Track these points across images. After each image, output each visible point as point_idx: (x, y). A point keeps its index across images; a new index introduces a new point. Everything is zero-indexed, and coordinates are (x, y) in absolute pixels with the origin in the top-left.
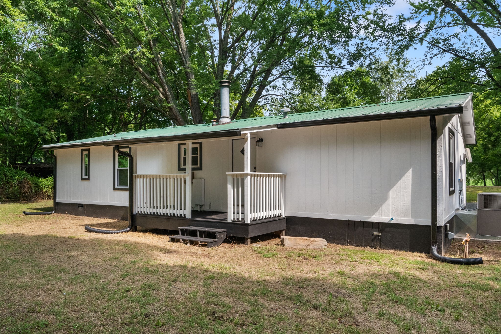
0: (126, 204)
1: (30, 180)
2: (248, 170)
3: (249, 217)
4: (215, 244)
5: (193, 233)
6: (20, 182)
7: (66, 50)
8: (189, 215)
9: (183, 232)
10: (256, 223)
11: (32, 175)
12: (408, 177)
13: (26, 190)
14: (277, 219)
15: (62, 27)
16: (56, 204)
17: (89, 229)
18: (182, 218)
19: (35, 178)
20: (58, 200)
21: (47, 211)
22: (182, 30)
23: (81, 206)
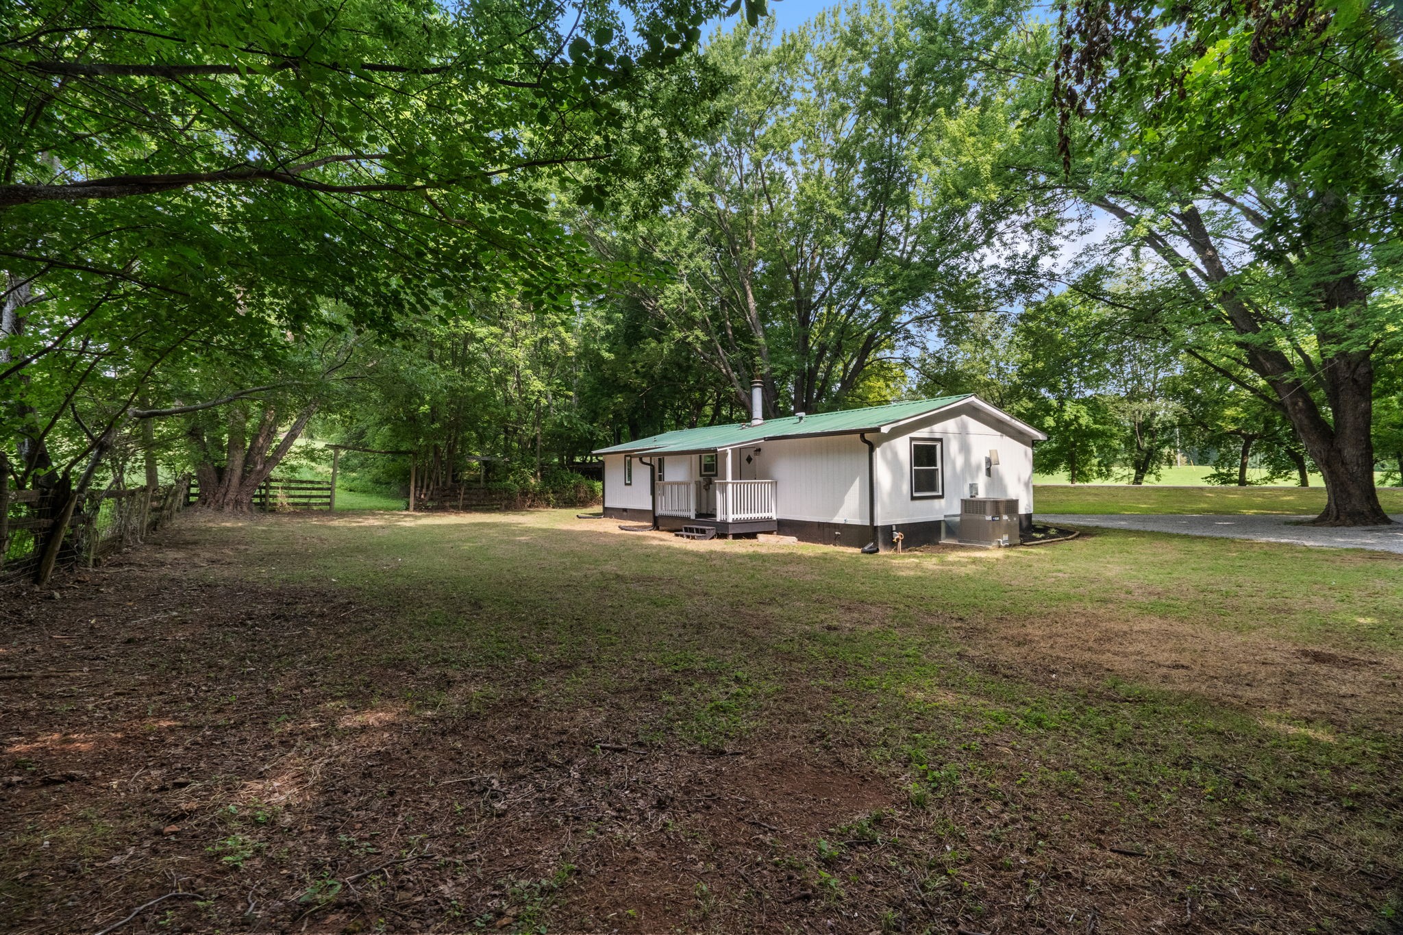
0: (650, 508)
1: (585, 483)
2: (729, 479)
3: (731, 518)
4: (705, 538)
5: (691, 530)
6: (576, 487)
7: (612, 356)
8: (693, 517)
9: (686, 530)
10: (737, 523)
11: (587, 478)
12: (857, 482)
13: (582, 495)
14: (768, 521)
15: (608, 335)
16: (605, 509)
17: (622, 528)
18: (688, 519)
19: (590, 482)
20: (607, 505)
21: (597, 515)
22: (750, 292)
23: (625, 510)
